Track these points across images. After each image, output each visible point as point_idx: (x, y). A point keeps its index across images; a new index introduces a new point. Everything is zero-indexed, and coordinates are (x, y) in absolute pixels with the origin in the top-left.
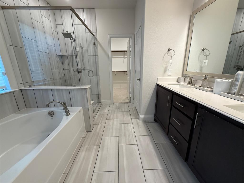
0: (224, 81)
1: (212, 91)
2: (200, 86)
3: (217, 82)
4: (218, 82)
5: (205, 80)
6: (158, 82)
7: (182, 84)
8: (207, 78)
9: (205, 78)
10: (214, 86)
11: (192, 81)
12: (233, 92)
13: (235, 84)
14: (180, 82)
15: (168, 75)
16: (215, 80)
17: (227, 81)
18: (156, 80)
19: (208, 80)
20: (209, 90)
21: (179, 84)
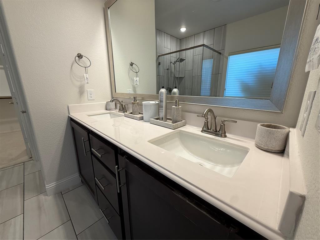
0: (151, 103)
1: (142, 119)
2: (131, 113)
3: (144, 105)
4: (146, 105)
5: (134, 103)
6: (70, 113)
7: (112, 112)
8: (136, 101)
9: (134, 101)
10: (143, 111)
11: (123, 106)
12: (161, 116)
13: (161, 106)
14: (110, 110)
15: (89, 99)
16: (143, 102)
17: (153, 102)
18: (67, 110)
19: (138, 103)
20: (139, 117)
21: (109, 113)
